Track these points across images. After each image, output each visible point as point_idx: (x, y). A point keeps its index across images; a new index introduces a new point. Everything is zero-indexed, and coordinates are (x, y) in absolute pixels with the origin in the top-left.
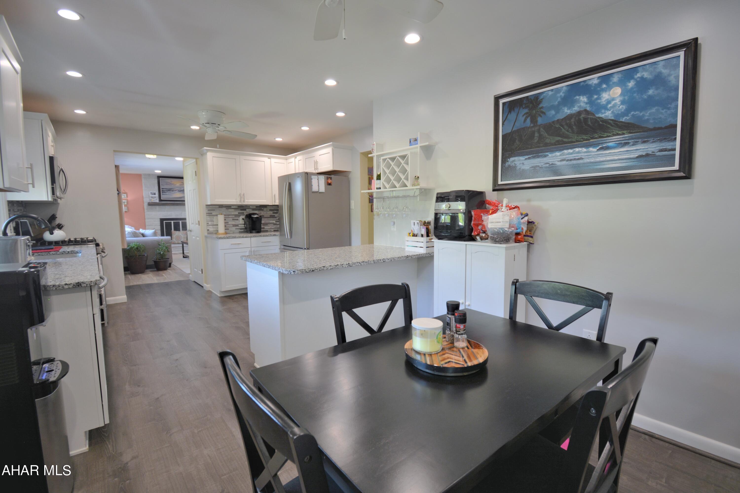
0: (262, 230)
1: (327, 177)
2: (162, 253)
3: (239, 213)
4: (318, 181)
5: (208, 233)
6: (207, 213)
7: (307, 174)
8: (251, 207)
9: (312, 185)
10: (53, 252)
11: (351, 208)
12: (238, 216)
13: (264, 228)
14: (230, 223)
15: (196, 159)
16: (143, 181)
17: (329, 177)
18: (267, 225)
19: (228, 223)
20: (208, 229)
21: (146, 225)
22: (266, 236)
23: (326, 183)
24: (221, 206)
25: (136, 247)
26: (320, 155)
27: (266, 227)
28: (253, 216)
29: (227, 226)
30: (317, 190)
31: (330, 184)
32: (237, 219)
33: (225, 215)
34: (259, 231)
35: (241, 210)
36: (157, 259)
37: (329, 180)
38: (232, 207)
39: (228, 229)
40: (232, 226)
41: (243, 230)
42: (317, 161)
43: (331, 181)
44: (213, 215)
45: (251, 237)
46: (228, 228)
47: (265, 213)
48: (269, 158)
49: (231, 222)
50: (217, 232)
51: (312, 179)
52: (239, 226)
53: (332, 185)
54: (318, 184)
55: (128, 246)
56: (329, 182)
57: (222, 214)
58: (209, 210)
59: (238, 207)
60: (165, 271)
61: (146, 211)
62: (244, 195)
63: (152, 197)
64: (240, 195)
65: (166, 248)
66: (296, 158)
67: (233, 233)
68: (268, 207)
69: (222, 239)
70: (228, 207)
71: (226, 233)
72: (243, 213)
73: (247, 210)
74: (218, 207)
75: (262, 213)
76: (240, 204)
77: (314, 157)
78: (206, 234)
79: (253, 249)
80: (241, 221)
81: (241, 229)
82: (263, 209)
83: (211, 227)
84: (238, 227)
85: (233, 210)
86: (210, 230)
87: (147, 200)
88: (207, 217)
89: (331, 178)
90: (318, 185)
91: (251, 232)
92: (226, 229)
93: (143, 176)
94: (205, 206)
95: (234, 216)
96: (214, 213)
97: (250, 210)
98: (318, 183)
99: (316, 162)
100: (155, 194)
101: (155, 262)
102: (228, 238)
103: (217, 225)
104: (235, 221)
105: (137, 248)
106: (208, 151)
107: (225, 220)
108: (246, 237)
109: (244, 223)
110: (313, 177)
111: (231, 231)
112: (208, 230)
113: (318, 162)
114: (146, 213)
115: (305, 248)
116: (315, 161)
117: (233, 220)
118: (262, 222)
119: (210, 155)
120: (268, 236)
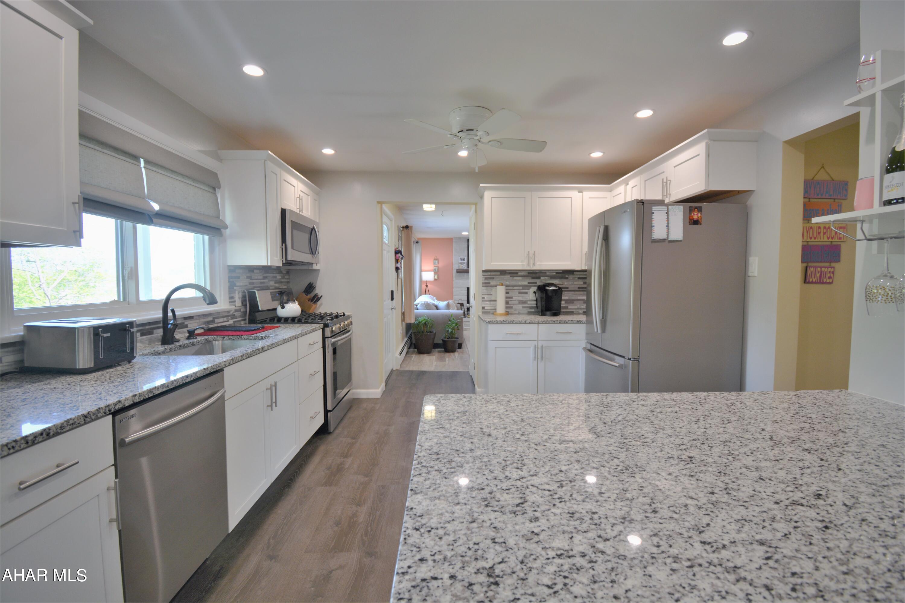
0: (562, 310)
1: (690, 207)
2: (450, 330)
3: (529, 283)
4: (668, 216)
5: (483, 313)
6: (483, 283)
7: (643, 203)
8: (548, 274)
9: (654, 226)
11: (750, 274)
12: (528, 287)
13: (567, 308)
14: (514, 298)
15: (476, 204)
16: (454, 244)
17: (696, 208)
18: (573, 303)
19: (512, 298)
20: (483, 306)
21: (454, 294)
22: (565, 323)
23: (688, 221)
24: (503, 272)
25: (424, 321)
26: (675, 167)
27: (571, 307)
28: (548, 288)
29: (510, 302)
30: (665, 237)
31: (696, 222)
32: (526, 293)
33: (506, 286)
34: (556, 313)
35: (533, 278)
36: (445, 337)
37: (695, 213)
38: (520, 274)
39: (512, 307)
40: (517, 302)
41: (533, 310)
42: (669, 179)
43: (699, 215)
44: (491, 286)
45: (538, 323)
46: (511, 306)
47: (570, 283)
48: (580, 191)
49: (517, 297)
50: (493, 312)
51: (653, 213)
52: (529, 302)
53: (701, 224)
54: (668, 223)
55: (416, 320)
56: (695, 217)
57: (502, 285)
58: (486, 279)
59: (529, 273)
60: (452, 354)
61: (454, 278)
62: (534, 254)
63: (461, 264)
64: (528, 254)
65: (456, 324)
66: (628, 184)
67: (519, 314)
68: (575, 273)
69: (493, 324)
70: (514, 273)
71: (507, 313)
72: (536, 283)
73: (542, 278)
74: (499, 273)
75: (564, 283)
76: (528, 268)
77: (664, 172)
78: (480, 314)
79: (540, 343)
80: (531, 295)
81: (531, 308)
82: (567, 276)
83: (488, 302)
84: (526, 305)
85: (520, 278)
86: (486, 308)
87: (456, 267)
88: (484, 288)
89: (700, 209)
90: (668, 226)
91: (543, 314)
92: (507, 308)
93: (454, 240)
94: (481, 273)
95: (521, 288)
96: (493, 283)
97: (546, 278)
98: (668, 221)
99: (666, 182)
100: (464, 260)
101: (443, 341)
102: (501, 323)
103: (496, 301)
104: (523, 295)
105: (425, 323)
106: (485, 188)
107: (507, 293)
108: (530, 323)
109: (535, 299)
110: (654, 208)
111: (515, 310)
112: (483, 308)
113: (670, 181)
114: (454, 281)
115: (630, 357)
117: (520, 293)
118: (563, 298)
119: (488, 195)
120: (567, 323)
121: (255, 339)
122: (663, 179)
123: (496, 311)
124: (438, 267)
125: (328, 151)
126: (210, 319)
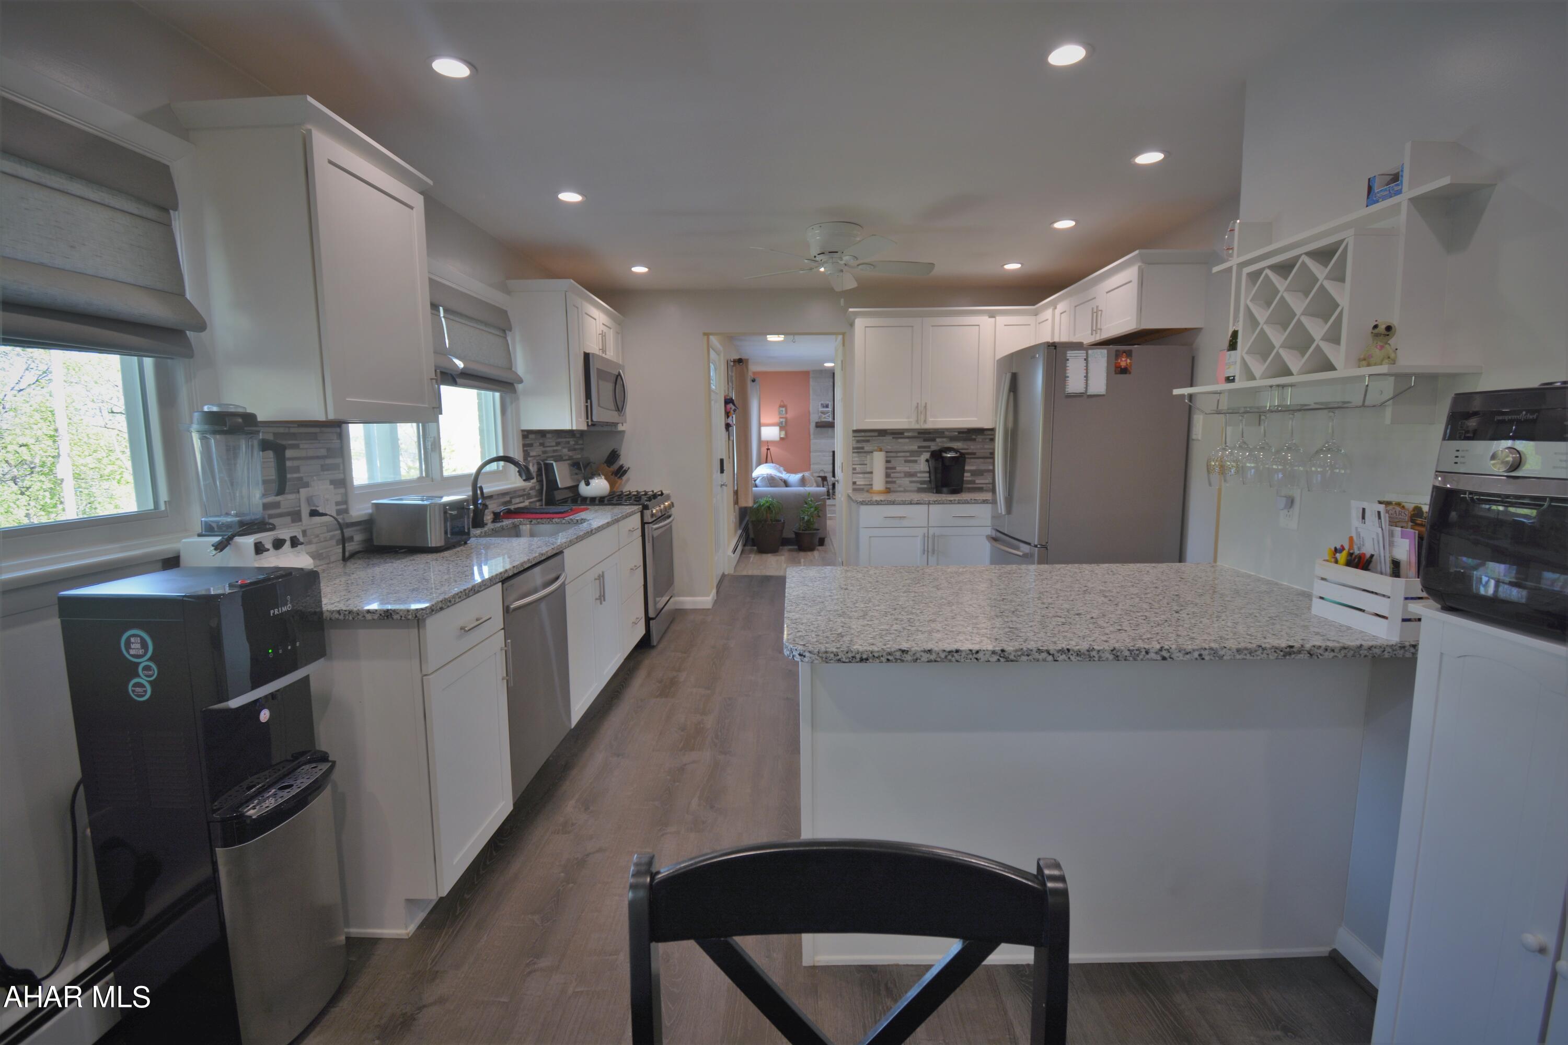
0: (965, 486)
1: (1117, 351)
2: (806, 518)
3: (919, 447)
4: (1087, 363)
5: (854, 490)
6: (854, 448)
7: (1055, 346)
8: (947, 433)
9: (1068, 377)
10: (556, 520)
11: (1194, 436)
12: (918, 453)
13: (973, 482)
14: (898, 469)
15: (843, 334)
16: (812, 383)
17: (1124, 352)
18: (982, 475)
19: (894, 468)
20: (854, 480)
21: (812, 461)
22: (965, 503)
23: (1113, 369)
24: (882, 433)
25: (768, 504)
26: (1107, 293)
27: (979, 481)
28: (945, 455)
29: (892, 475)
30: (1082, 390)
31: (1124, 371)
32: (915, 461)
33: (887, 452)
34: (957, 490)
35: (925, 440)
36: (800, 529)
37: (1123, 359)
38: (906, 434)
39: (894, 482)
40: (902, 475)
41: (925, 486)
42: (1100, 308)
43: (1129, 361)
44: (865, 452)
45: (929, 504)
46: (894, 480)
47: (978, 447)
48: (992, 315)
49: (902, 467)
50: (868, 488)
51: (1068, 360)
52: (919, 475)
53: (1130, 373)
54: (1087, 373)
55: (755, 503)
56: (1123, 364)
57: (881, 450)
58: (858, 441)
59: (919, 433)
60: (809, 553)
61: (812, 437)
62: (925, 407)
63: (823, 413)
64: (917, 407)
65: (816, 508)
66: (1055, 308)
67: (905, 491)
68: (986, 432)
69: (867, 504)
70: (897, 434)
71: (888, 491)
72: (929, 447)
73: (938, 440)
74: (876, 434)
75: (971, 447)
76: (917, 427)
77: (1095, 298)
78: (850, 491)
79: (932, 531)
80: (922, 465)
81: (922, 483)
82: (974, 437)
83: (861, 475)
84: (914, 479)
85: (907, 440)
86: (858, 483)
87: (814, 418)
88: (855, 455)
89: (1129, 354)
90: (1086, 377)
91: (938, 491)
92: (887, 482)
93: (811, 375)
94: (851, 433)
95: (908, 454)
96: (868, 447)
97: (944, 439)
98: (1087, 369)
99: (1096, 312)
100: (827, 406)
101: (796, 534)
102: (878, 504)
103: (871, 473)
104: (911, 464)
105: (769, 507)
106: (856, 314)
107: (888, 462)
108: (917, 504)
109: (927, 469)
110: (1070, 354)
111: (900, 486)
112: (854, 483)
113: (1101, 311)
114: (813, 441)
115: (1036, 544)
116: (1095, 310)
117: (906, 461)
118: (967, 468)
119: (859, 323)
120: (968, 503)
121: (569, 523)
122: (1093, 309)
123: (872, 488)
124: (786, 418)
125: (640, 269)
126: (507, 498)
